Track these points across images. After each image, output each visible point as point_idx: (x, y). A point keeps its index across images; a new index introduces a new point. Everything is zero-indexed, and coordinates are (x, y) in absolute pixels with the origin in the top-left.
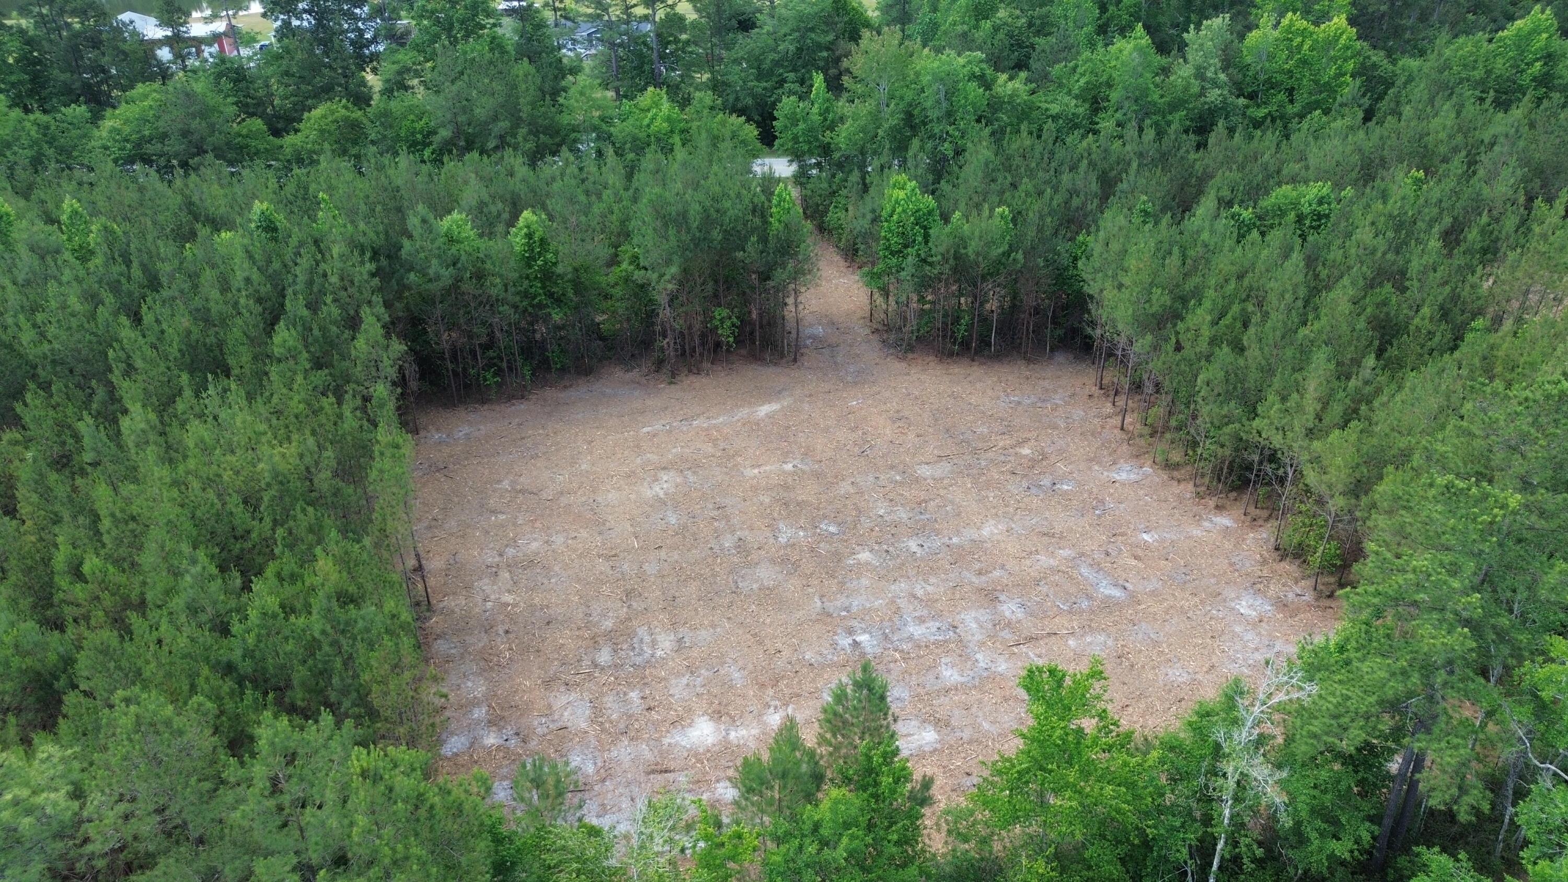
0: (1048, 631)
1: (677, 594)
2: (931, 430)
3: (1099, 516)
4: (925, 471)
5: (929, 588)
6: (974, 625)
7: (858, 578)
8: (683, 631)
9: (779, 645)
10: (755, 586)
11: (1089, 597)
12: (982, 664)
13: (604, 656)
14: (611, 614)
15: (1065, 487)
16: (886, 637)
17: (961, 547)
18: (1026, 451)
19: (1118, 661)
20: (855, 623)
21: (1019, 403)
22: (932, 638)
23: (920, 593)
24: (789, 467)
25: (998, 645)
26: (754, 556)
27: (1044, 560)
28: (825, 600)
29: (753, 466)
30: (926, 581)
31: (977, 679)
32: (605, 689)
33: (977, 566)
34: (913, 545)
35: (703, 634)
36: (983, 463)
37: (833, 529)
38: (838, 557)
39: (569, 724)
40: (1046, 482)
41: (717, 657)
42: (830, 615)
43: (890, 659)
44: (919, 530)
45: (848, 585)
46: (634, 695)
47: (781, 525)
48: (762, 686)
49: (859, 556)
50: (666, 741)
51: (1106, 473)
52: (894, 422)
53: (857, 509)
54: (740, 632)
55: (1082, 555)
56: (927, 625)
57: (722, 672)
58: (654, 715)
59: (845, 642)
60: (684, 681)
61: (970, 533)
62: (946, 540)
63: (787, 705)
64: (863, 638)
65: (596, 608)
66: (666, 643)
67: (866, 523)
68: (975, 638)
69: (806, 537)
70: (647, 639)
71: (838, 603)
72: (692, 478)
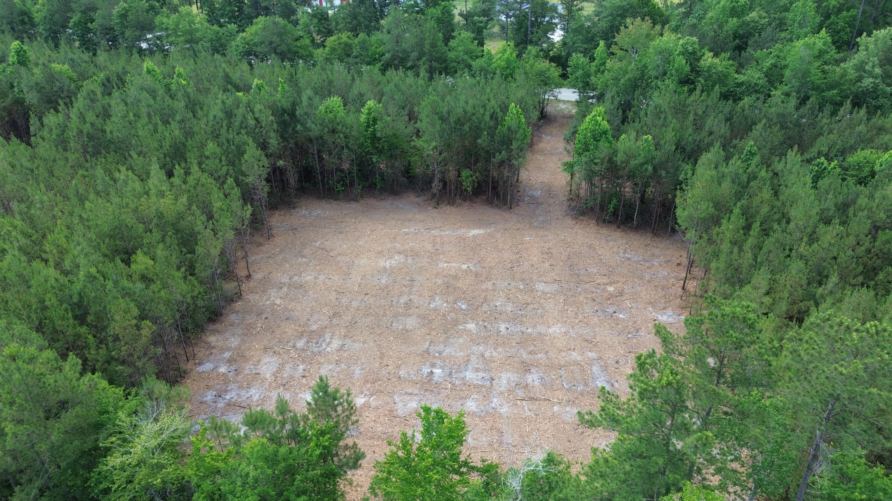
0: (546, 397)
1: (359, 321)
2: (561, 264)
3: (629, 339)
4: (540, 287)
5: (495, 354)
6: (505, 382)
7: (459, 338)
8: (348, 341)
9: (390, 363)
10: (401, 327)
11: (586, 385)
12: (493, 405)
13: (300, 344)
14: (319, 323)
15: (621, 316)
16: (450, 374)
17: (530, 335)
18: (611, 289)
19: (576, 427)
20: (439, 362)
21: (629, 259)
22: (475, 382)
23: (487, 355)
24: (465, 267)
25: (511, 397)
26: (411, 311)
27: (575, 356)
28: (432, 344)
29: (446, 262)
30: (495, 349)
31: (484, 413)
32: (290, 360)
33: (532, 348)
34: (503, 327)
35: (357, 346)
36: (579, 290)
37: (464, 307)
38: (456, 323)
39: (262, 373)
40: (611, 310)
41: (355, 359)
42: (429, 354)
43: (444, 386)
44: (514, 319)
45: (451, 340)
46: (301, 367)
47: (437, 298)
48: (367, 381)
49: (468, 325)
50: (300, 395)
51: (654, 314)
52: (543, 254)
53: (485, 299)
54: (376, 349)
55: (601, 358)
56: (478, 374)
57: (352, 368)
58: (304, 381)
59: (426, 370)
60: (330, 367)
61: (541, 329)
62: (524, 329)
63: (372, 395)
64: (437, 371)
65: (315, 317)
66: (336, 344)
67: (485, 308)
68: (500, 389)
69: (446, 307)
70: (328, 340)
71: (437, 348)
72: (410, 261)
